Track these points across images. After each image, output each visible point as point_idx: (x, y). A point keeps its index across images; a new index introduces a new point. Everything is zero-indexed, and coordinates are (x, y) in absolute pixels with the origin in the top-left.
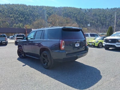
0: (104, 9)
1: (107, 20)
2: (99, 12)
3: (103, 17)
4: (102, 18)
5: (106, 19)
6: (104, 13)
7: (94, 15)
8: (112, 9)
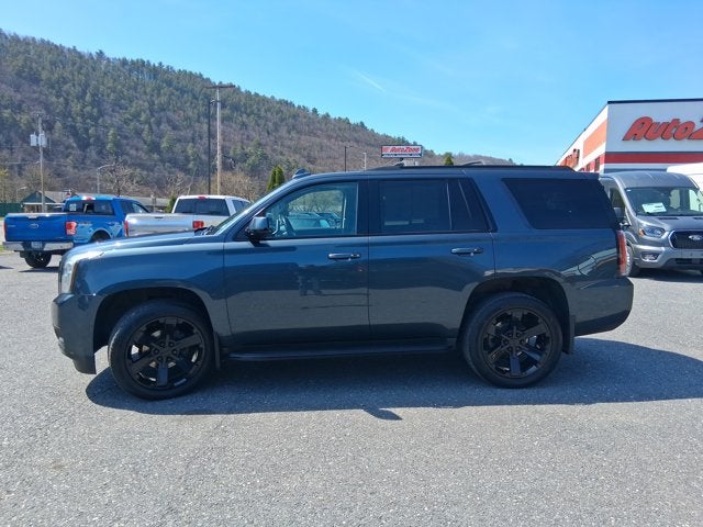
0: (80, 56)
1: (108, 120)
2: (53, 63)
3: (81, 97)
4: (76, 107)
5: (101, 114)
6: (87, 75)
7: (19, 74)
8: (124, 62)
